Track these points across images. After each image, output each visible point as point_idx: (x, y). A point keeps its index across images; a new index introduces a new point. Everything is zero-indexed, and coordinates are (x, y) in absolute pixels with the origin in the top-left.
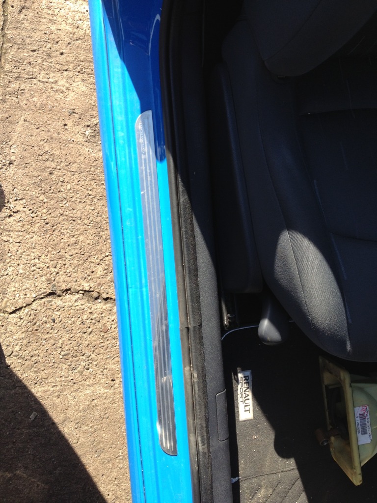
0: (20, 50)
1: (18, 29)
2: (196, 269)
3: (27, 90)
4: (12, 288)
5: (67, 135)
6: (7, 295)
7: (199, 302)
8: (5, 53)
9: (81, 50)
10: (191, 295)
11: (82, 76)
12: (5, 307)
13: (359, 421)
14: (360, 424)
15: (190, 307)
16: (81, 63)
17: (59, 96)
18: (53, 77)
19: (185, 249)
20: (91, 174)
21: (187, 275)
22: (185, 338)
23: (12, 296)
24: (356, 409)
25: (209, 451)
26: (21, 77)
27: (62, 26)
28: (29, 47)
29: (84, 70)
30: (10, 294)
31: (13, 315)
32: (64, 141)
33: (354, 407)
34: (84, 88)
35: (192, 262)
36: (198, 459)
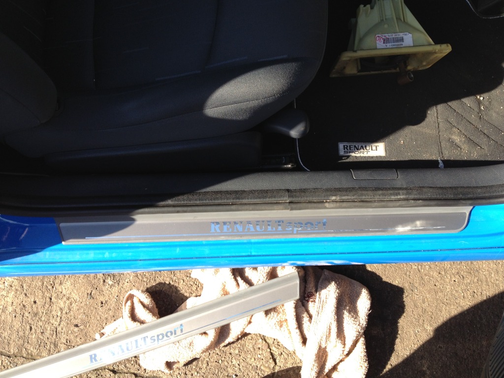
0: (30, 342)
1: (10, 342)
2: (236, 192)
3: (68, 337)
4: (252, 361)
5: (111, 302)
6: (258, 366)
7: (267, 191)
8: (32, 356)
9: (33, 284)
10: (260, 198)
11: (57, 285)
12: (270, 368)
13: (390, 44)
14: (393, 44)
15: (270, 199)
16: (45, 284)
17: (75, 308)
18: (56, 312)
19: (217, 202)
20: (150, 281)
21: (241, 200)
22: (298, 205)
23: (259, 362)
24: (379, 46)
25: (406, 189)
26: (55, 341)
27: (9, 300)
28: (27, 333)
29: (52, 282)
30: (258, 363)
31: (277, 361)
32: (116, 305)
33: (376, 49)
34: (69, 283)
35: (228, 196)
36: (412, 200)
